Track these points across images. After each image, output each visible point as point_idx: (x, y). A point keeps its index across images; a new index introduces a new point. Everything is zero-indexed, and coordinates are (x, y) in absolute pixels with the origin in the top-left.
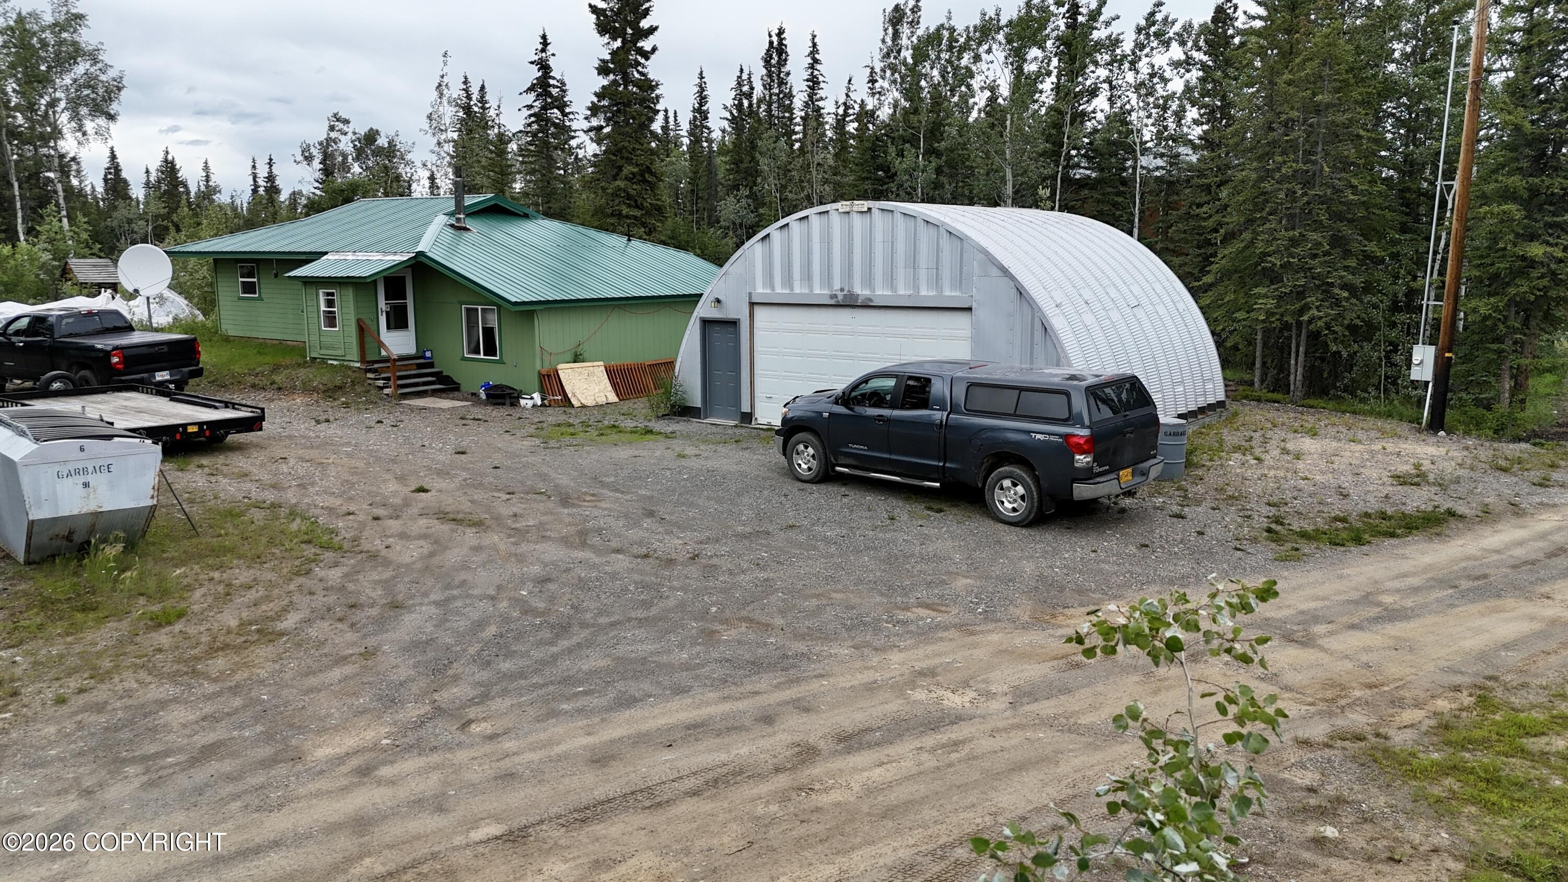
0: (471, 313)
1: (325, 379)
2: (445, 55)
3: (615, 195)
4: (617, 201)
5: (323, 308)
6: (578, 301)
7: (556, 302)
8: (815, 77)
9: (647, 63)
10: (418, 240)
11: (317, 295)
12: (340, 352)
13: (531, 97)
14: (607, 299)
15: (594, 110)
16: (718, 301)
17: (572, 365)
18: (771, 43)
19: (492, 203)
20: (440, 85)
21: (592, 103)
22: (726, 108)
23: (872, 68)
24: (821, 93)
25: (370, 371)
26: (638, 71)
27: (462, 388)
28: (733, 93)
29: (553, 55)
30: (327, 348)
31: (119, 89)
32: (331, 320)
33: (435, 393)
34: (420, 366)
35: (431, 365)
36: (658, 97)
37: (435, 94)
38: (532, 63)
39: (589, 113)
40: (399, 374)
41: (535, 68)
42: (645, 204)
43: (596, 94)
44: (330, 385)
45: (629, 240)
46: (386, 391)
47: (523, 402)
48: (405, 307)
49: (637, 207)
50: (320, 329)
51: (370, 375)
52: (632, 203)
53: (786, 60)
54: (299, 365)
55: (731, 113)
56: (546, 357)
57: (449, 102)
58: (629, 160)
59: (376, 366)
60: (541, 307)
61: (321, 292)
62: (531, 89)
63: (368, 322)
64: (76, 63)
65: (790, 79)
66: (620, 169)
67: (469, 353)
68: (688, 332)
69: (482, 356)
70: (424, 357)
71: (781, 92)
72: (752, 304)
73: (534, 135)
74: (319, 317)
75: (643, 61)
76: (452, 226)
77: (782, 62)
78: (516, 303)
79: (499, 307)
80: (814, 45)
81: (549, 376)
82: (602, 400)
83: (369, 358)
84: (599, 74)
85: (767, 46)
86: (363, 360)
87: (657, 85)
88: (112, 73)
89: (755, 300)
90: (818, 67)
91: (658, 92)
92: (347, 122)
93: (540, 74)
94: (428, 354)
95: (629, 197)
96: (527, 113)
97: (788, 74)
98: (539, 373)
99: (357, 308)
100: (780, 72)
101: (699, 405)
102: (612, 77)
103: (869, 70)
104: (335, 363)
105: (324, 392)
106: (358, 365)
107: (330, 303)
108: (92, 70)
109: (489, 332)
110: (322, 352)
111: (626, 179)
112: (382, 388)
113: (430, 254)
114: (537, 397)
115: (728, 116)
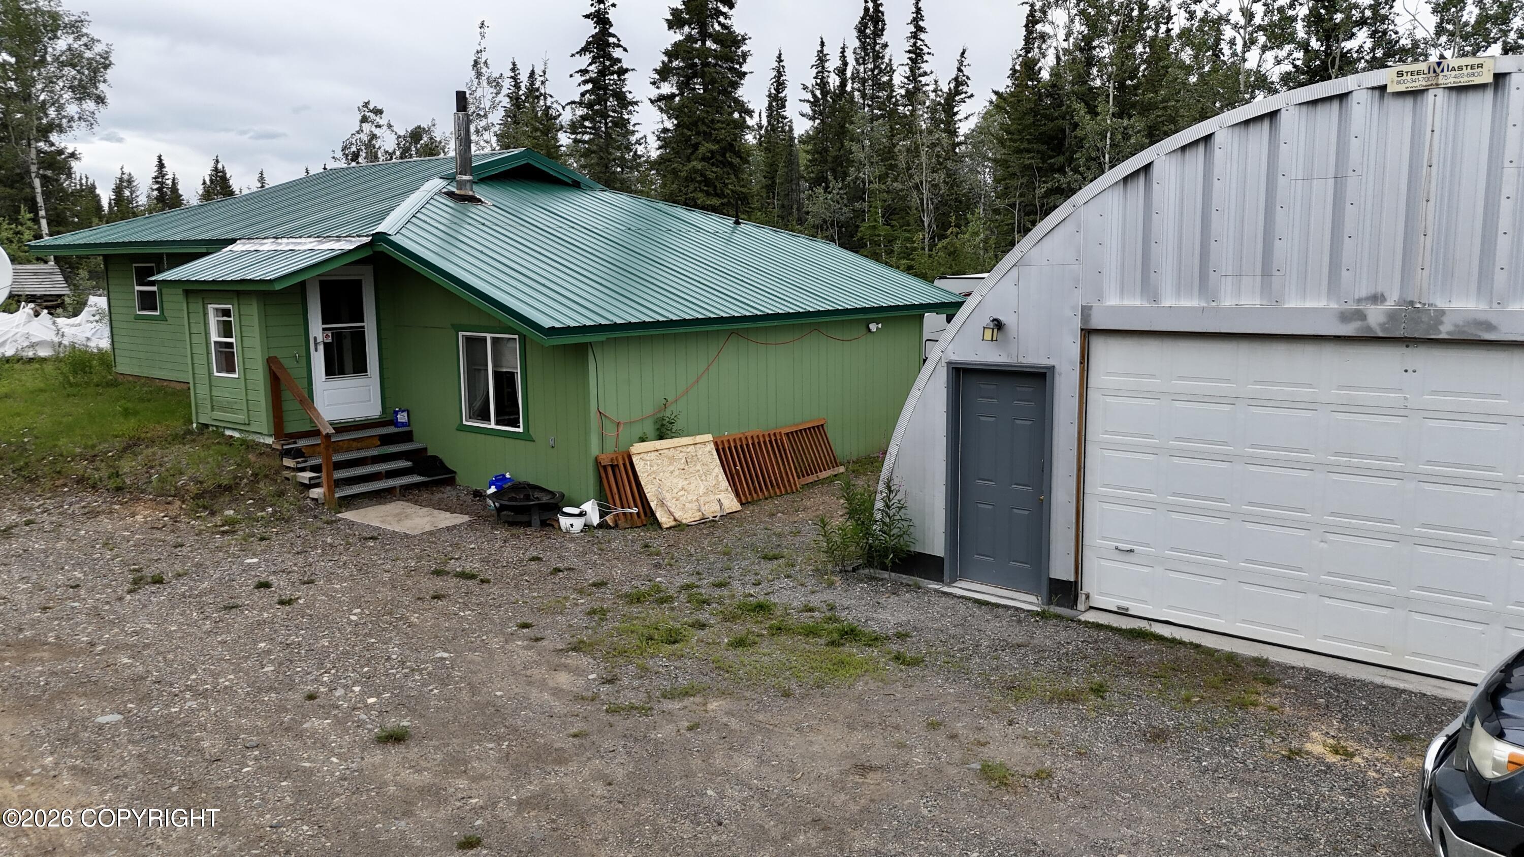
0: (475, 346)
1: (202, 471)
2: (482, 25)
3: (689, 179)
4: (691, 188)
5: (215, 337)
6: (670, 323)
7: (629, 326)
8: (918, 48)
9: (731, 12)
10: (382, 216)
11: (205, 314)
12: (241, 417)
13: (587, 58)
14: (721, 320)
15: (664, 73)
16: (998, 325)
17: (659, 444)
18: (866, 10)
19: (523, 162)
20: (476, 63)
21: (663, 62)
22: (805, 88)
23: (1032, 6)
24: (925, 67)
25: (287, 453)
26: (719, 23)
27: (458, 480)
28: (814, 71)
29: (614, 5)
30: (223, 409)
31: (106, 67)
32: (227, 360)
33: (405, 493)
34: (386, 440)
35: (407, 437)
36: (745, 55)
37: (473, 73)
38: (587, 17)
39: (657, 77)
40: (337, 458)
41: (590, 23)
42: (727, 191)
43: (667, 53)
44: (209, 485)
45: (737, 223)
46: (316, 493)
47: (564, 522)
48: (359, 337)
49: (717, 195)
50: (210, 374)
51: (288, 462)
52: (711, 190)
53: (883, 30)
54: (175, 437)
55: (814, 96)
56: (610, 431)
57: (489, 83)
58: (707, 136)
59: (301, 443)
60: (601, 337)
61: (211, 308)
62: (584, 50)
63: (288, 363)
64: (56, 37)
65: (887, 53)
66: (696, 147)
67: (471, 417)
68: (915, 393)
69: (493, 425)
70: (395, 423)
71: (876, 67)
72: (1088, 333)
73: (590, 106)
74: (208, 353)
75: (725, 9)
76: (450, 194)
77: (879, 32)
78: (552, 331)
79: (523, 339)
80: (918, 10)
81: (613, 467)
82: (711, 510)
83: (292, 427)
84: (670, 28)
85: (862, 13)
86: (279, 431)
87: (744, 39)
88: (98, 48)
89: (1097, 323)
90: (922, 36)
91: (744, 48)
92: (379, 112)
93: (597, 30)
94: (402, 417)
95: (707, 182)
96: (579, 78)
97: (885, 46)
98: (597, 461)
99: (267, 337)
100: (875, 43)
101: (941, 554)
102: (686, 29)
103: (1027, 9)
104: (236, 435)
105: (197, 497)
106: (269, 441)
107: (226, 330)
108: (76, 46)
109: (505, 381)
110: (218, 414)
111: (704, 159)
112: (309, 487)
113: (398, 239)
114: (591, 508)
115: (809, 97)
